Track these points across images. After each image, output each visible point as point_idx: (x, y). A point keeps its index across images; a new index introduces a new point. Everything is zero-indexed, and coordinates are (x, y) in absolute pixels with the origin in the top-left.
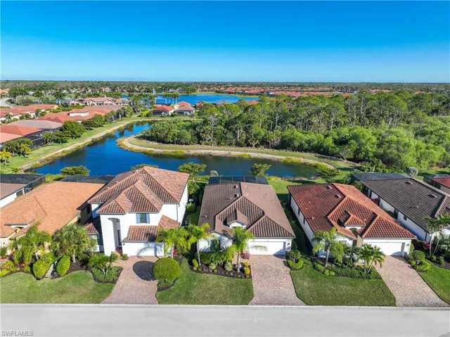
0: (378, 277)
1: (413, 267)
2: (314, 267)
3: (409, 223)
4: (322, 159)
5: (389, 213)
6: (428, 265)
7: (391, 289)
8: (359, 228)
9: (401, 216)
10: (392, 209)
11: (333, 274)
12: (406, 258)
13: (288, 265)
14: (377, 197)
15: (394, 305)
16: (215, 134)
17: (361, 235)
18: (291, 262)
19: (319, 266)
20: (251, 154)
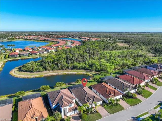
0: (119, 104)
1: (124, 100)
2: (108, 106)
3: (119, 90)
4: (87, 72)
5: (114, 88)
6: (126, 99)
7: (122, 106)
8: (113, 95)
9: (117, 89)
10: (114, 87)
11: (112, 106)
12: (122, 99)
13: (103, 107)
14: (109, 84)
15: (124, 109)
16: (51, 67)
17: (114, 96)
18: (103, 106)
19: (109, 105)
20: (66, 73)
